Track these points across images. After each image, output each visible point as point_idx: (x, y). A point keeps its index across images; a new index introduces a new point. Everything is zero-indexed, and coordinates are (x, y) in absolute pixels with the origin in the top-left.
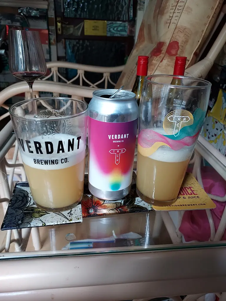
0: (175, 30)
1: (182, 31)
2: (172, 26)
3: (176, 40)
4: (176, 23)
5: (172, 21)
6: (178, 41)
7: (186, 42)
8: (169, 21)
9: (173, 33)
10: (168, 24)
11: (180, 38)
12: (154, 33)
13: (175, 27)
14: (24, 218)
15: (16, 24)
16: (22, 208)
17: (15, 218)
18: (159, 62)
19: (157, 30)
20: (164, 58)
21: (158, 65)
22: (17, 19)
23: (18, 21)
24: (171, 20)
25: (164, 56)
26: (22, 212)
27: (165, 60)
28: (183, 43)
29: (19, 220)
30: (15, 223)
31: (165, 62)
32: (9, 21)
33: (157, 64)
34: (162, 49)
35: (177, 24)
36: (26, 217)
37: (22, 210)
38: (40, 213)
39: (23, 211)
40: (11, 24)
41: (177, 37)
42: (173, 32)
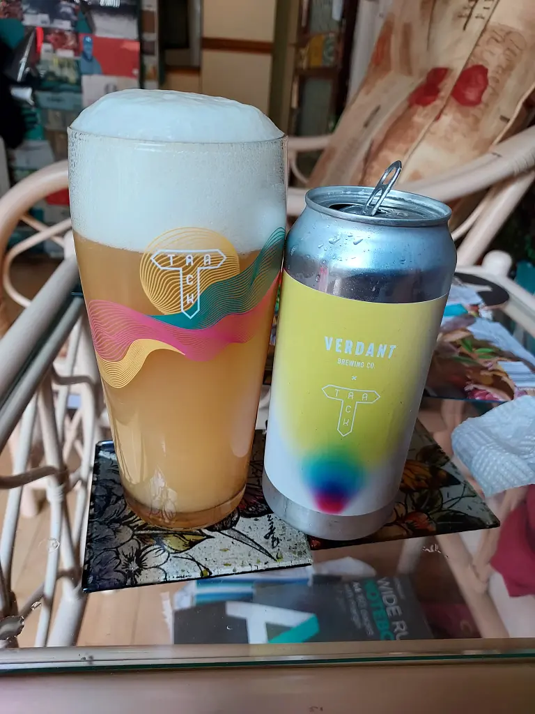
0: (481, 35)
1: (499, 39)
2: (476, 26)
3: (480, 63)
4: (487, 18)
5: (475, 13)
6: (486, 67)
7: (507, 69)
8: (468, 12)
9: (474, 43)
10: (464, 20)
11: (493, 59)
12: (418, 45)
13: (482, 28)
14: (143, 553)
15: (62, 24)
16: (131, 522)
17: (117, 553)
18: (431, 120)
19: (428, 39)
20: (445, 111)
21: (426, 127)
22: (64, 13)
23: (66, 17)
24: (472, 8)
25: (445, 106)
26: (133, 535)
27: (446, 115)
28: (500, 72)
29: (130, 560)
30: (120, 568)
31: (446, 119)
32: (45, 17)
33: (423, 126)
34: (440, 86)
35: (488, 21)
36: (149, 549)
37: (132, 528)
38: (186, 536)
39: (134, 531)
40: (47, 25)
41: (487, 56)
42: (476, 39)
